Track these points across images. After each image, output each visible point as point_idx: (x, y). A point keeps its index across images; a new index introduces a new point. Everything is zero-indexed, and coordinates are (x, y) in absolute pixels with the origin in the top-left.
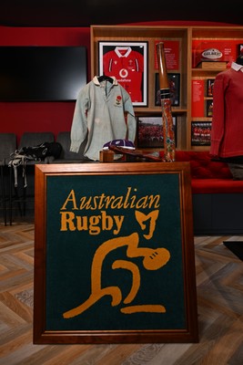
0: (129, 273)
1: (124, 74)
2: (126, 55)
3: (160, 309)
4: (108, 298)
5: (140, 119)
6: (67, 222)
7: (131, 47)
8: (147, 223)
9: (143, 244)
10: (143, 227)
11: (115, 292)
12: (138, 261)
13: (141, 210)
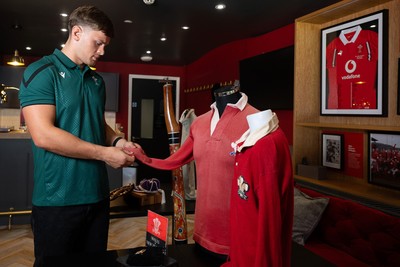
1: (351, 68)
2: (353, 40)
5: (372, 136)
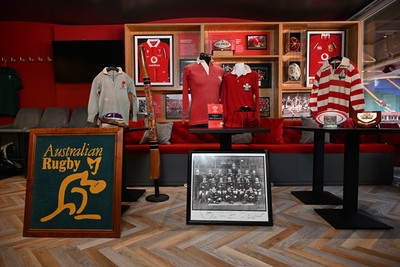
0: (81, 195)
1: (154, 60)
2: (156, 46)
3: (98, 217)
4: (68, 210)
5: (168, 95)
6: (47, 164)
7: (161, 39)
8: (94, 165)
9: (91, 177)
10: (92, 167)
11: (72, 207)
12: (87, 188)
13: (91, 157)
